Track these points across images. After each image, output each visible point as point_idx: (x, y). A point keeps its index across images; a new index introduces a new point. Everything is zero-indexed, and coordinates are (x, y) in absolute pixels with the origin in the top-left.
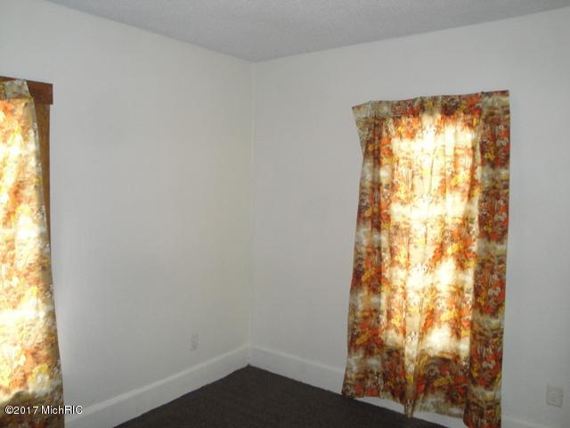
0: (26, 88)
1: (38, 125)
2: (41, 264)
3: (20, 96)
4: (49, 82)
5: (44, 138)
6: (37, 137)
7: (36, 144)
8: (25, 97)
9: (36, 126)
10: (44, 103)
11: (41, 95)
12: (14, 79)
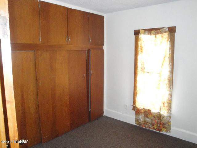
0: (167, 29)
1: (170, 39)
2: (169, 80)
3: (166, 32)
4: (175, 26)
5: (173, 43)
6: (170, 43)
7: (169, 45)
8: (167, 32)
9: (170, 40)
10: (173, 32)
11: (172, 30)
12: (164, 28)
